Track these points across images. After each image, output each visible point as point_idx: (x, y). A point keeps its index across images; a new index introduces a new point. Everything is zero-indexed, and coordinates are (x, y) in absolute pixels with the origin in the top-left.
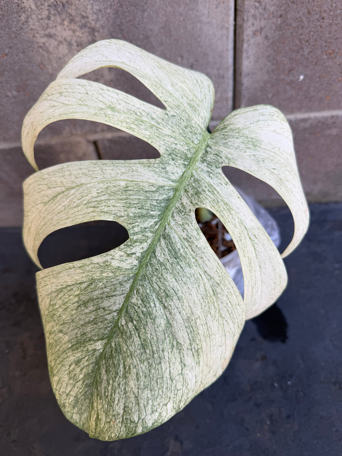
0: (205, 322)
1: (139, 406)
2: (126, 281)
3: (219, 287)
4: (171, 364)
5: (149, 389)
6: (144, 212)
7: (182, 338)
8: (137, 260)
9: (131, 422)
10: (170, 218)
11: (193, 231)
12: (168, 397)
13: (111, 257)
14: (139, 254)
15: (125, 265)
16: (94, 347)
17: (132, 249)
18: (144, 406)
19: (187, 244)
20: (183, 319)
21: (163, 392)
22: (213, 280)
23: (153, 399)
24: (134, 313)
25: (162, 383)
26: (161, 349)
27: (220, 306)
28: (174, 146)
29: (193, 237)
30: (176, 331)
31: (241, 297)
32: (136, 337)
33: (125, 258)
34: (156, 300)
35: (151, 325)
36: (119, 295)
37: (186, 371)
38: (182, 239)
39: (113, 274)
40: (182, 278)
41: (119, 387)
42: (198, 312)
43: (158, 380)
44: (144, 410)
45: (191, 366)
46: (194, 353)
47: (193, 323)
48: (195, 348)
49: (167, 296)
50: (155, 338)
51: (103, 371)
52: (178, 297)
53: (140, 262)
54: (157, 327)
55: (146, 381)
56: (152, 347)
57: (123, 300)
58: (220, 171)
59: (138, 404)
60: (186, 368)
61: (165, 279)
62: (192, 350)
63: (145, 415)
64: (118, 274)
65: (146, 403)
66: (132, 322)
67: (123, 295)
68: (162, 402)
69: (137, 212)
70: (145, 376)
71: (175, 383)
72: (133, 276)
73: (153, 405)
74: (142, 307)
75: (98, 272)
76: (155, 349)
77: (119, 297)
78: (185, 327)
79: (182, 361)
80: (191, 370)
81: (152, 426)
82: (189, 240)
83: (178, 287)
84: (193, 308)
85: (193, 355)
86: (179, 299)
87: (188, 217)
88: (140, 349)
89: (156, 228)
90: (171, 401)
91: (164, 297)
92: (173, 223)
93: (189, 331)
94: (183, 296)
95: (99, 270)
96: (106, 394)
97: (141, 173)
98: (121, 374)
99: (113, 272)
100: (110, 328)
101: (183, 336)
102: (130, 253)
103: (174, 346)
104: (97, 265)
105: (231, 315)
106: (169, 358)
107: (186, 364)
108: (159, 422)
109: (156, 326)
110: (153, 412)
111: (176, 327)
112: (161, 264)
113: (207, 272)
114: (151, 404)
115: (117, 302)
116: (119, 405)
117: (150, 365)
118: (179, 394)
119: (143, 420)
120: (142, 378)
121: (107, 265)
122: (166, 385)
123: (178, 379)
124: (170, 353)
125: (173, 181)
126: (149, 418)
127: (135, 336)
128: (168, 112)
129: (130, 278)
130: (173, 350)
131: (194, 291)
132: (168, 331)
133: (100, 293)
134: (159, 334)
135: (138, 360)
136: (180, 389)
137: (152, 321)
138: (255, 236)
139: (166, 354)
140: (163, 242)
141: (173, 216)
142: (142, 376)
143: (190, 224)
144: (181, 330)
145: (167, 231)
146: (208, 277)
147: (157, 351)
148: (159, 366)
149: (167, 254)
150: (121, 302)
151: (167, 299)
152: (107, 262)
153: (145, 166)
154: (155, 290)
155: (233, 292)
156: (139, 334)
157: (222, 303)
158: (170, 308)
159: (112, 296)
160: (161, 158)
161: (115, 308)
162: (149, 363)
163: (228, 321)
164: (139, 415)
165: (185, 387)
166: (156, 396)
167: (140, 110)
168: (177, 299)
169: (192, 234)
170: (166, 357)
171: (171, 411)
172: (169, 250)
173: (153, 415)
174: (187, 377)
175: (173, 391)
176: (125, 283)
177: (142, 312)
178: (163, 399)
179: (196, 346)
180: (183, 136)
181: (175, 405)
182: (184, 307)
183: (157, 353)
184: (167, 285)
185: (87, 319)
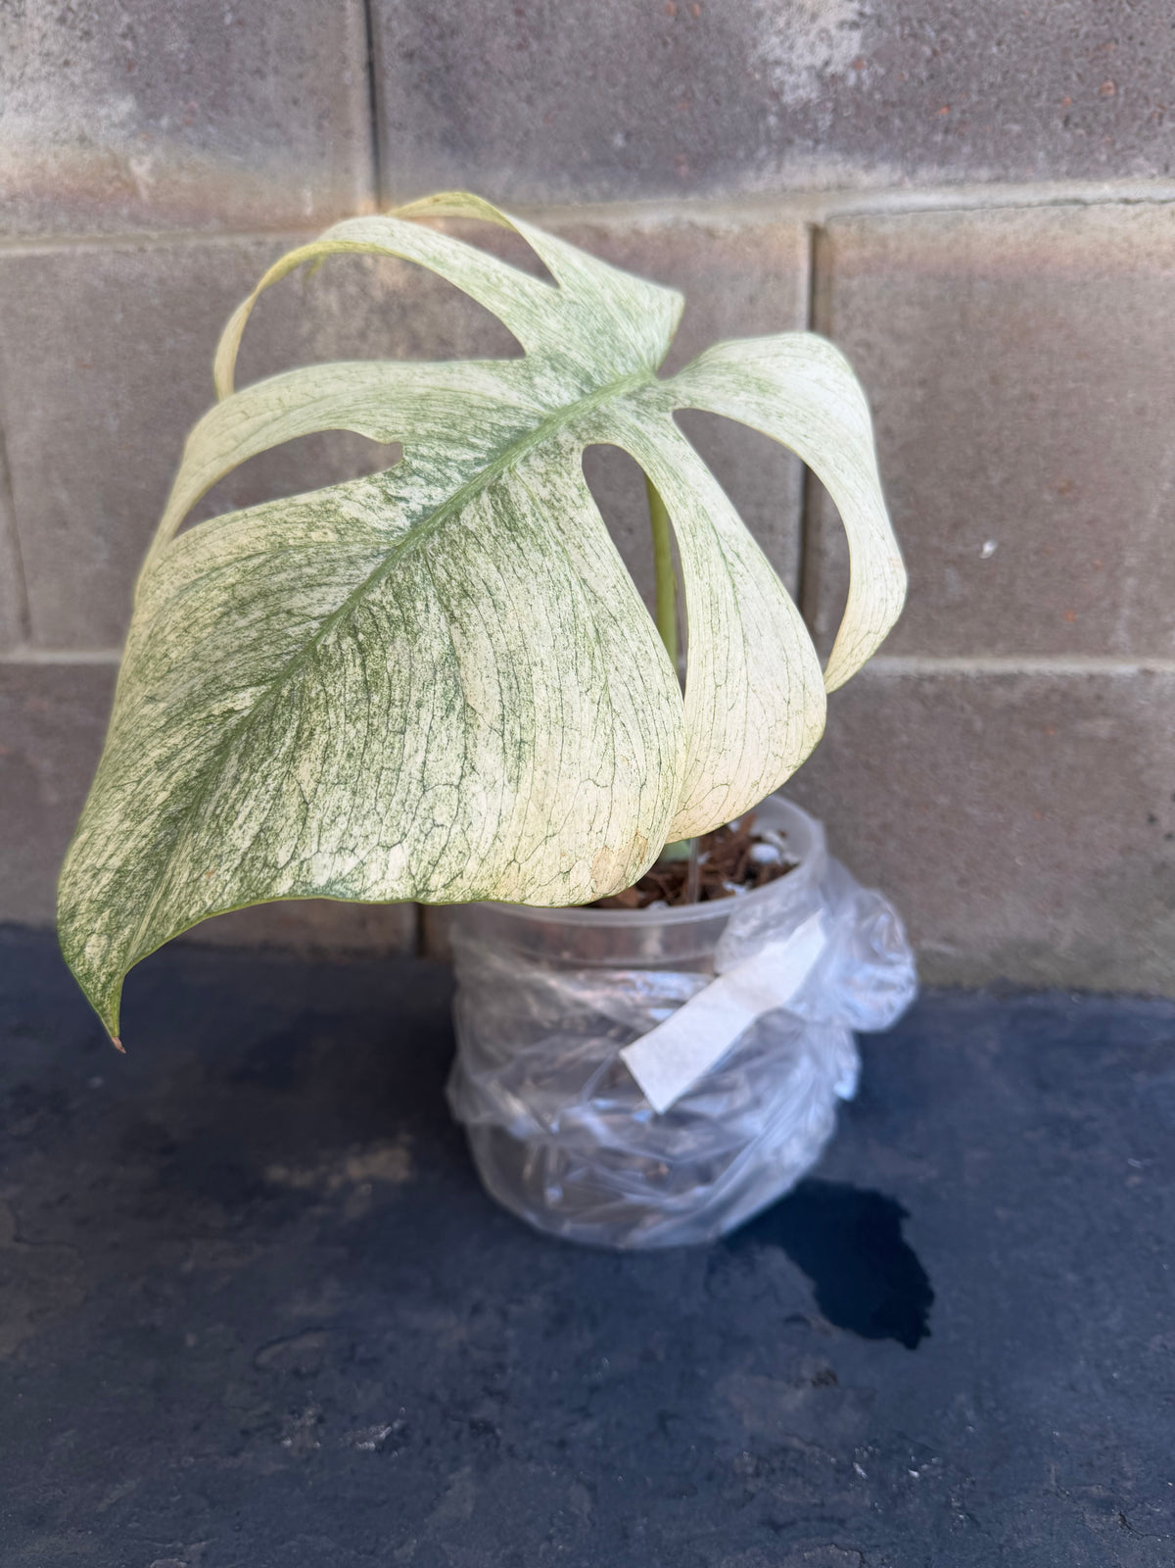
0: (557, 685)
1: (304, 824)
2: (366, 558)
3: (615, 627)
4: (434, 746)
5: (348, 789)
6: (455, 434)
7: (481, 696)
8: (408, 517)
9: (265, 865)
10: (517, 461)
11: (570, 487)
12: (401, 830)
13: (344, 493)
14: (415, 506)
15: (372, 520)
16: (230, 706)
17: (401, 488)
18: (321, 828)
19: (546, 513)
20: (495, 652)
21: (388, 808)
22: (600, 605)
23: (352, 815)
24: (366, 619)
25: (391, 784)
26: (414, 699)
27: (610, 677)
28: (562, 349)
29: (567, 500)
30: (470, 675)
31: (675, 684)
32: (355, 666)
33: (377, 503)
34: (432, 600)
35: (404, 644)
36: (338, 584)
37: (473, 785)
38: (538, 501)
39: (337, 536)
40: (517, 568)
41: (263, 783)
42: (541, 650)
43: (384, 773)
44: (316, 839)
45: (489, 778)
46: (507, 746)
47: (521, 670)
48: (512, 733)
49: (466, 594)
50: (406, 673)
51: (234, 759)
52: (493, 601)
53: (414, 525)
54: (420, 651)
55: (347, 766)
56: (390, 689)
57: (346, 597)
58: (669, 417)
59: (304, 821)
60: (475, 777)
61: (468, 561)
62: (502, 736)
63: (314, 852)
64: (351, 540)
65: (327, 820)
66: (355, 636)
67: (349, 587)
68: (377, 836)
69: (436, 430)
70: (350, 755)
71: (432, 800)
72: (389, 550)
73: (347, 833)
74: (392, 607)
75: (301, 526)
76: (397, 695)
77: (337, 589)
78: (496, 671)
79: (469, 756)
80: (488, 788)
81: (326, 886)
82: (556, 504)
83: (501, 584)
84: (528, 636)
85: (505, 752)
86: (495, 606)
87: (563, 461)
88: (356, 692)
89: (475, 470)
90: (405, 844)
91: (457, 596)
92: (521, 470)
93: (504, 684)
94: (508, 603)
95: (305, 520)
96: (218, 812)
97: (470, 376)
98: (281, 751)
99: (338, 531)
100: (288, 657)
101: (484, 691)
102: (394, 494)
103: (454, 709)
104: (304, 509)
105: (641, 714)
106: (431, 728)
107: (478, 767)
108: (350, 886)
109: (416, 649)
110: (341, 849)
111: (470, 665)
112: (468, 534)
113: (588, 582)
114: (344, 827)
115: (330, 598)
116: (245, 827)
117: (372, 731)
118: (437, 839)
119: (302, 862)
120: (338, 758)
121: (327, 511)
122: (404, 795)
123: (444, 795)
124: (437, 719)
125: (545, 406)
126: (324, 862)
127: (352, 664)
128: (562, 294)
129: (379, 554)
130: (447, 717)
131: (541, 603)
132: (447, 669)
133: (290, 577)
134: (419, 667)
135: (342, 715)
136: (442, 825)
137: (409, 636)
138: (738, 556)
139: (425, 715)
140: (485, 498)
141: (526, 459)
142: (339, 753)
143: (564, 474)
144: (484, 675)
145: (502, 482)
146: (590, 596)
147: (402, 700)
148: (397, 739)
149: (490, 519)
150: (338, 600)
151: (464, 601)
152: (332, 503)
153: (483, 367)
154: (437, 582)
155: (653, 656)
156: (364, 661)
157: (616, 669)
158: (466, 619)
159: (320, 585)
160: (526, 359)
161: (317, 611)
162: (370, 725)
163: (629, 727)
164: (296, 847)
165: (457, 828)
166: (364, 813)
167: (500, 276)
168: (491, 604)
169: (565, 493)
170: (422, 723)
171: (397, 875)
172: (496, 512)
173: (338, 859)
174: (473, 802)
175: (419, 820)
176: (362, 561)
177: (389, 617)
178: (384, 828)
179: (517, 730)
180: (590, 344)
181: (414, 863)
182: (505, 627)
183: (402, 706)
184: (472, 572)
185: (237, 643)
